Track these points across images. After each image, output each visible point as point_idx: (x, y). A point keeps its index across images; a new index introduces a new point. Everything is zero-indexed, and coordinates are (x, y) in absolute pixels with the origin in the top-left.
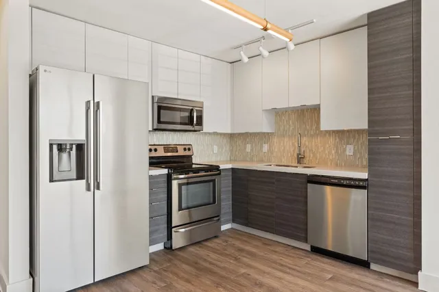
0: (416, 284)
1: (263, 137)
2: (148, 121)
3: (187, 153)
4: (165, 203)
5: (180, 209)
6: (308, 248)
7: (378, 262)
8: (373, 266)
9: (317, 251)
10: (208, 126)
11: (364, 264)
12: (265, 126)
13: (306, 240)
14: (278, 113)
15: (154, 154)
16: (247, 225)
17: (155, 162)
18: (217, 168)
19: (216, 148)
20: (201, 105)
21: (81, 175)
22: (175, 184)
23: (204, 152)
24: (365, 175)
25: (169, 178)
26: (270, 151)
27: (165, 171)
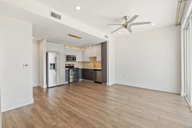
0: (106, 85)
1: (88, 62)
2: (65, 59)
3: (73, 66)
4: (68, 75)
5: (71, 75)
6: (94, 82)
7: (104, 82)
8: (103, 83)
9: (95, 82)
10: (77, 60)
11: (101, 83)
12: (88, 60)
13: (93, 80)
14: (91, 58)
15: (66, 66)
16: (85, 79)
17: (66, 67)
18: (78, 68)
19: (79, 65)
20: (75, 56)
21: (54, 69)
22: (70, 71)
23: (76, 65)
24: (101, 69)
25: (69, 70)
26: (90, 65)
27: (68, 69)
